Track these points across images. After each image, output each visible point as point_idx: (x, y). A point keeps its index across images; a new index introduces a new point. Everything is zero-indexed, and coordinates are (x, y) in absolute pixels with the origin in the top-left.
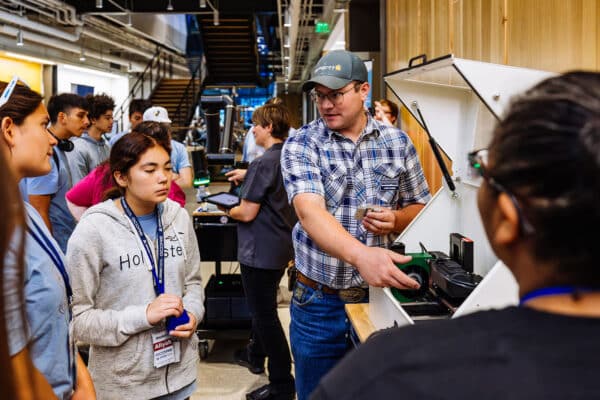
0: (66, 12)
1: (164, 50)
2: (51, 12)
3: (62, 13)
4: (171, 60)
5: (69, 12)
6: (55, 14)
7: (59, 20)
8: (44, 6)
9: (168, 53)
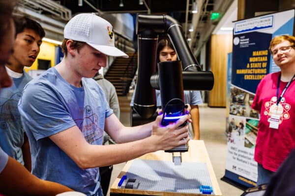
0: (66, 13)
1: (121, 38)
2: (58, 12)
3: (64, 13)
4: (125, 44)
5: (68, 13)
6: (60, 14)
7: (62, 18)
8: (53, 9)
9: (123, 40)
